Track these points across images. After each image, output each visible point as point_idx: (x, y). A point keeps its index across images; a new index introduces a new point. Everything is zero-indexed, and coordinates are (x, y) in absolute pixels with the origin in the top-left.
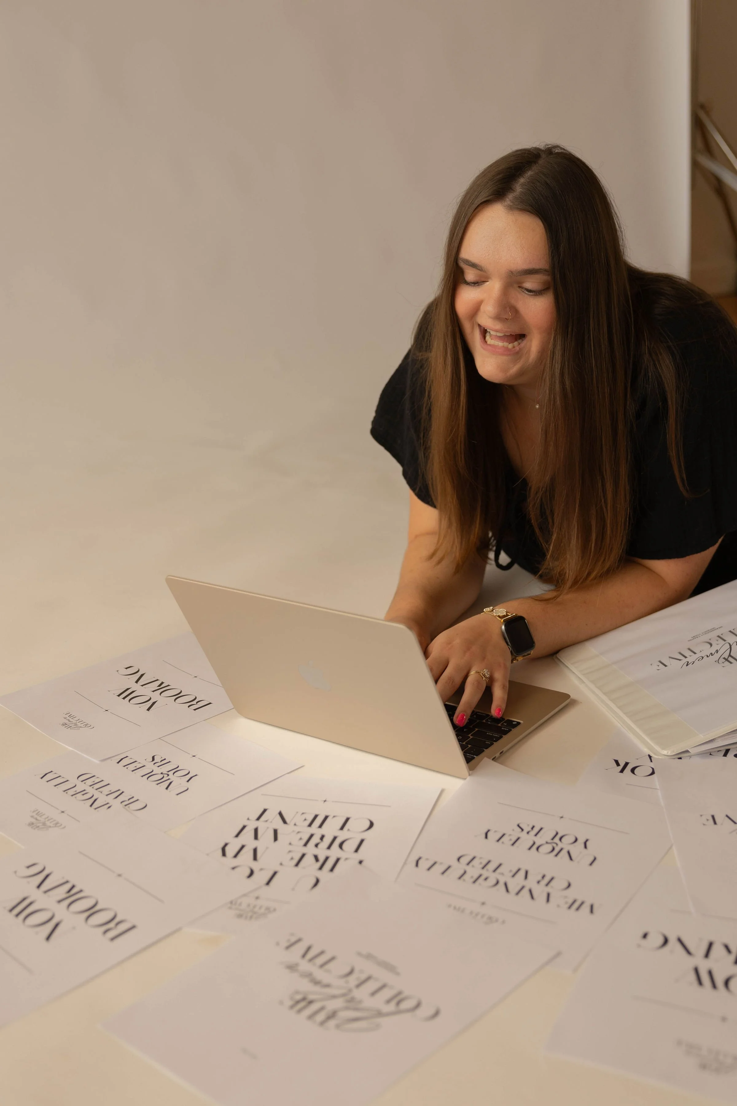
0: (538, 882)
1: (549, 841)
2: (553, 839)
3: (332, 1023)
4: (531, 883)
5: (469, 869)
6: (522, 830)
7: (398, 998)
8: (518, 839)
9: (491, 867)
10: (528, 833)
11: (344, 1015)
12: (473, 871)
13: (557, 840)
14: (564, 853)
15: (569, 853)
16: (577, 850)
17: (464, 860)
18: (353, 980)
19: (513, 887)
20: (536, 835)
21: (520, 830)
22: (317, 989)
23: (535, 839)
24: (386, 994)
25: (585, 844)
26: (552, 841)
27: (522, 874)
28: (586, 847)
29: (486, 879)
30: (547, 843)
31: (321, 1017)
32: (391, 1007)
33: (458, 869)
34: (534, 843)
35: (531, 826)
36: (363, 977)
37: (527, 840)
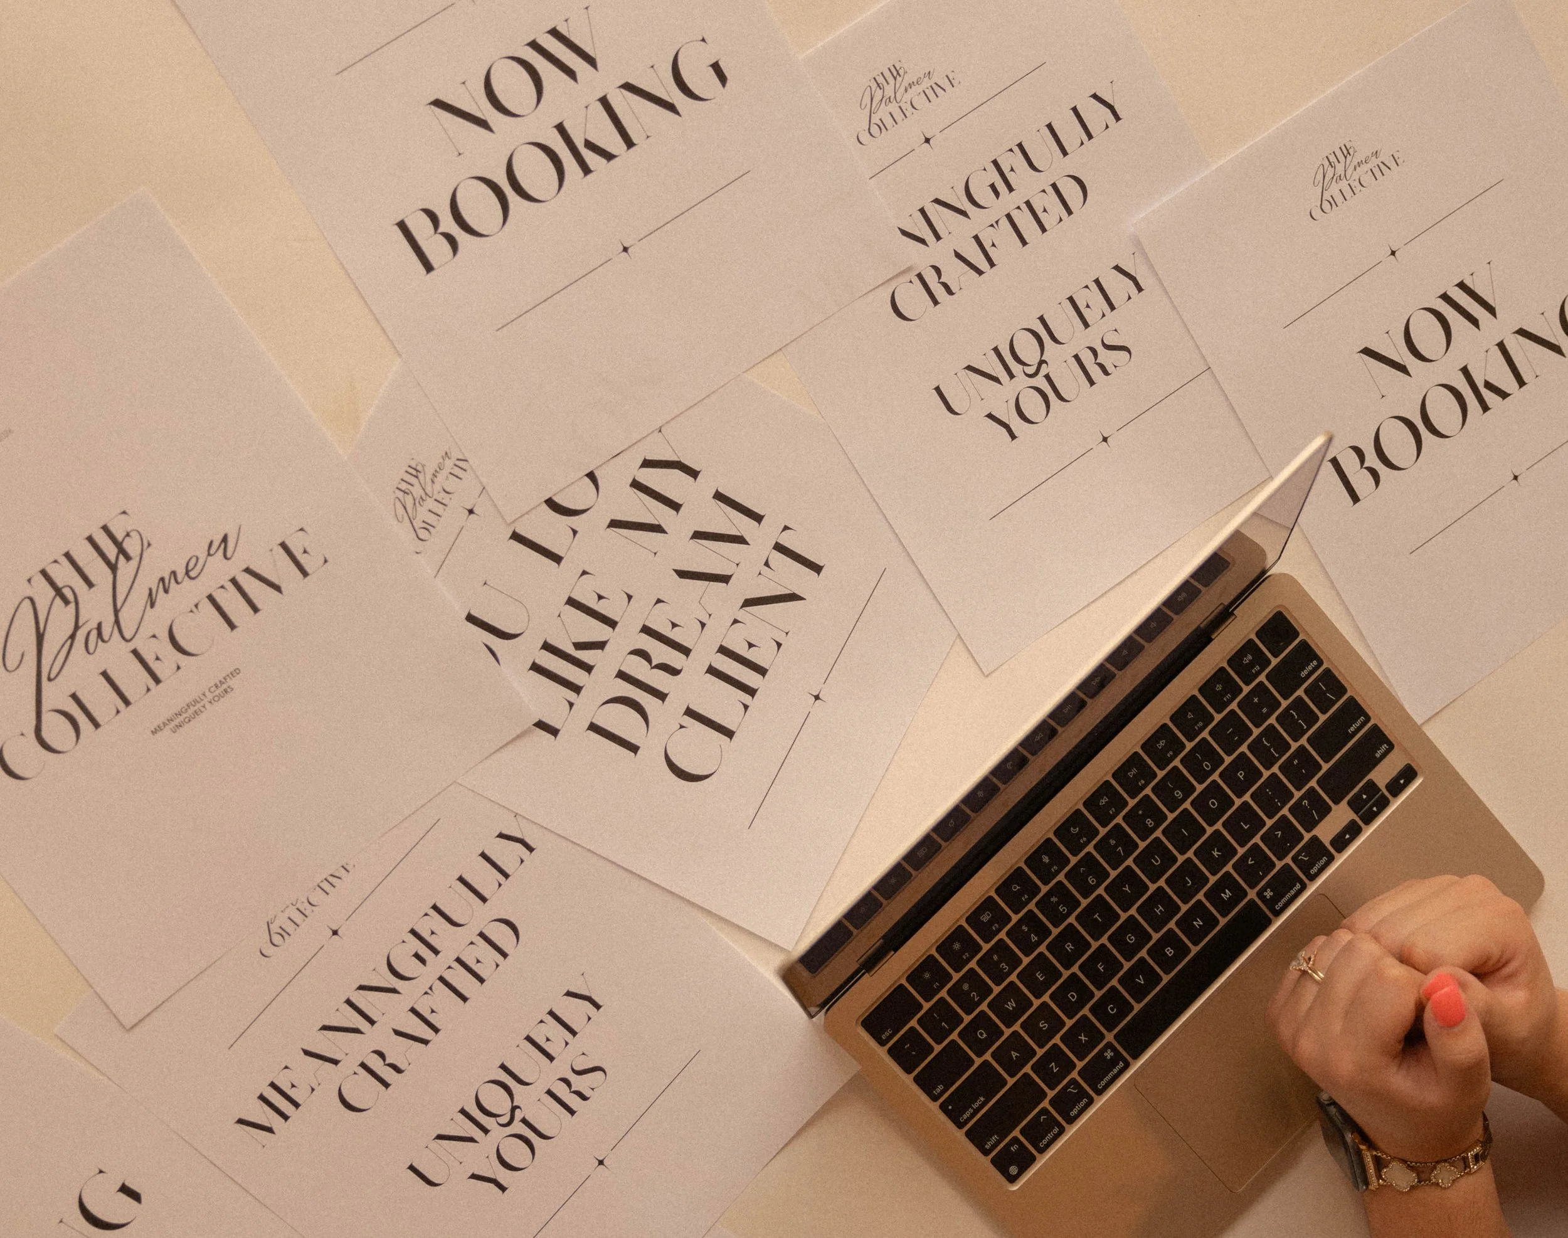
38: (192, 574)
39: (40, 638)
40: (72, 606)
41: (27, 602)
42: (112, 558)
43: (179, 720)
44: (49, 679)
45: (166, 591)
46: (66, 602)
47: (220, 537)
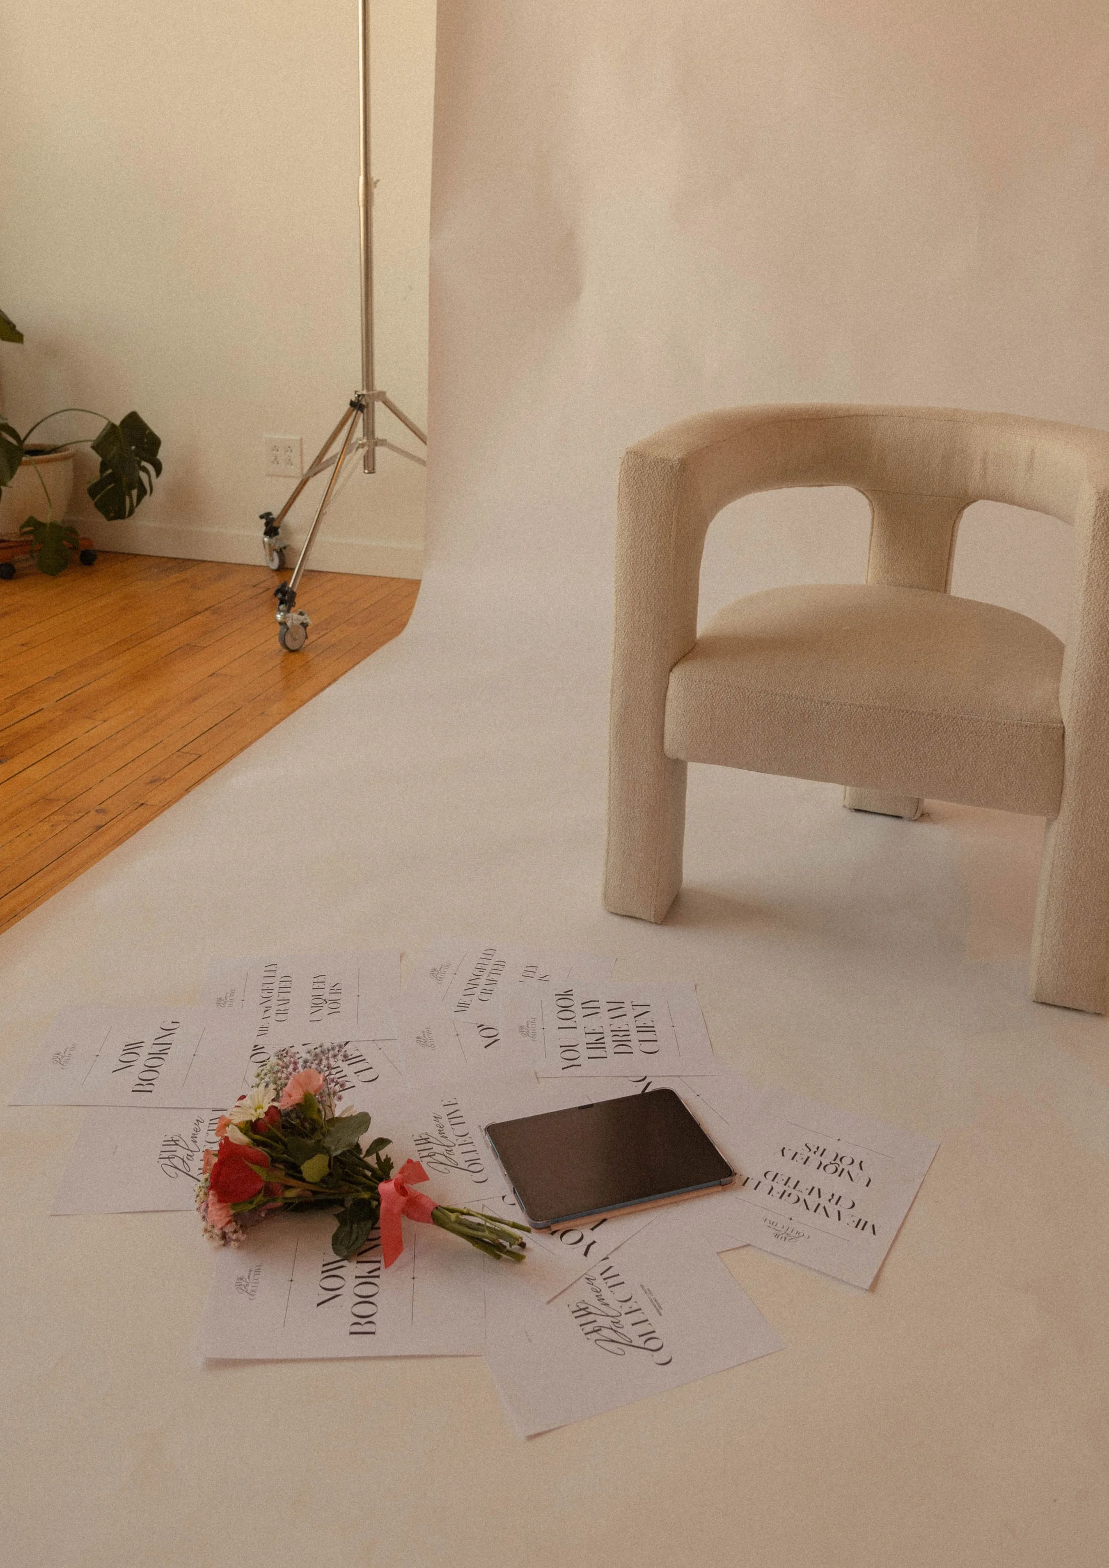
0: (830, 1200)
1: (833, 1162)
2: (835, 1160)
3: (595, 1336)
4: (823, 1201)
5: (774, 1184)
6: (810, 1150)
7: (649, 1336)
8: (808, 1158)
9: (792, 1183)
10: (815, 1153)
11: (605, 1332)
12: (779, 1188)
13: (838, 1161)
14: (845, 1173)
15: (849, 1173)
16: (854, 1170)
17: (770, 1176)
18: (626, 1307)
19: (812, 1206)
20: (821, 1155)
21: (809, 1150)
22: (598, 1304)
23: (822, 1159)
24: (643, 1328)
25: (860, 1165)
26: (834, 1162)
27: (816, 1191)
28: (861, 1169)
29: (789, 1195)
30: (831, 1163)
31: (589, 1328)
32: (640, 1342)
33: (767, 1183)
34: (821, 1163)
35: (816, 1147)
36: (635, 1307)
37: (815, 1160)
38: (599, 1290)
39: (613, 1341)
40: (602, 1329)
41: (597, 1342)
42: (585, 1313)
43: (658, 1309)
44: (631, 1342)
45: (603, 1299)
46: (600, 1330)
47: (586, 1280)
